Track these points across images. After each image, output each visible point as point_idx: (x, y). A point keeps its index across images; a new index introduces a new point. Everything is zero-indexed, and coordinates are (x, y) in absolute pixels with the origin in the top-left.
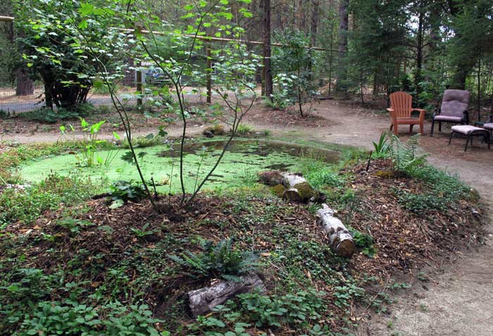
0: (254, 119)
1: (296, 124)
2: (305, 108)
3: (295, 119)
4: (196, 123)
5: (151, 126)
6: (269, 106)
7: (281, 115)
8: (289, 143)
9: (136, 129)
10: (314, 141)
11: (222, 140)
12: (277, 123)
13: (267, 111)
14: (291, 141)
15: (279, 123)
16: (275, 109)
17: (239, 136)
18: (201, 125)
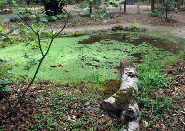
0: (142, 21)
1: (163, 25)
2: (169, 15)
3: (163, 22)
4: (112, 23)
5: (89, 24)
6: (152, 15)
7: (157, 19)
8: (155, 36)
9: (81, 26)
10: (169, 36)
11: (121, 33)
12: (153, 24)
13: (149, 17)
14: (156, 35)
15: (154, 24)
16: (154, 16)
17: (130, 31)
18: (115, 24)
